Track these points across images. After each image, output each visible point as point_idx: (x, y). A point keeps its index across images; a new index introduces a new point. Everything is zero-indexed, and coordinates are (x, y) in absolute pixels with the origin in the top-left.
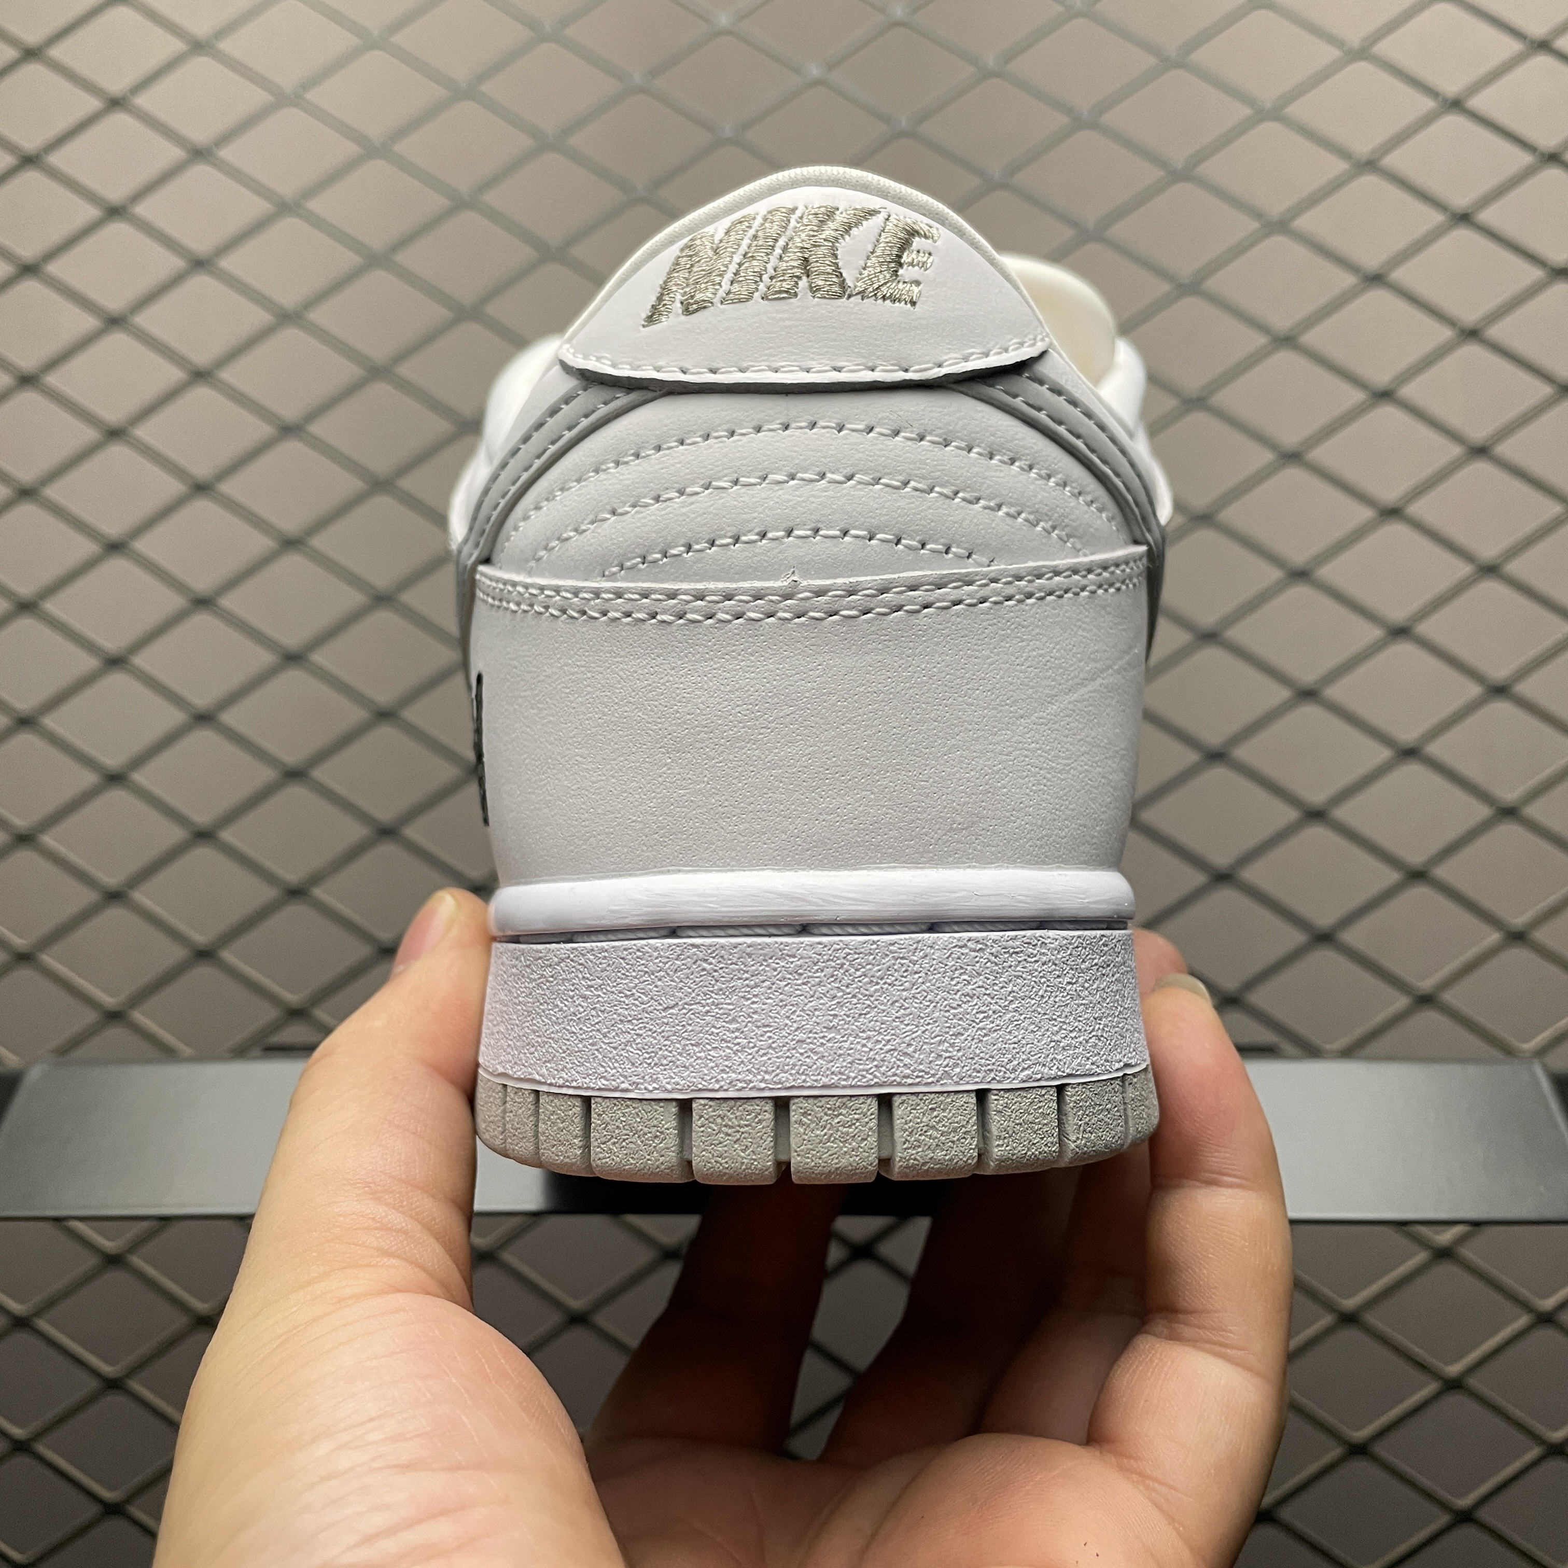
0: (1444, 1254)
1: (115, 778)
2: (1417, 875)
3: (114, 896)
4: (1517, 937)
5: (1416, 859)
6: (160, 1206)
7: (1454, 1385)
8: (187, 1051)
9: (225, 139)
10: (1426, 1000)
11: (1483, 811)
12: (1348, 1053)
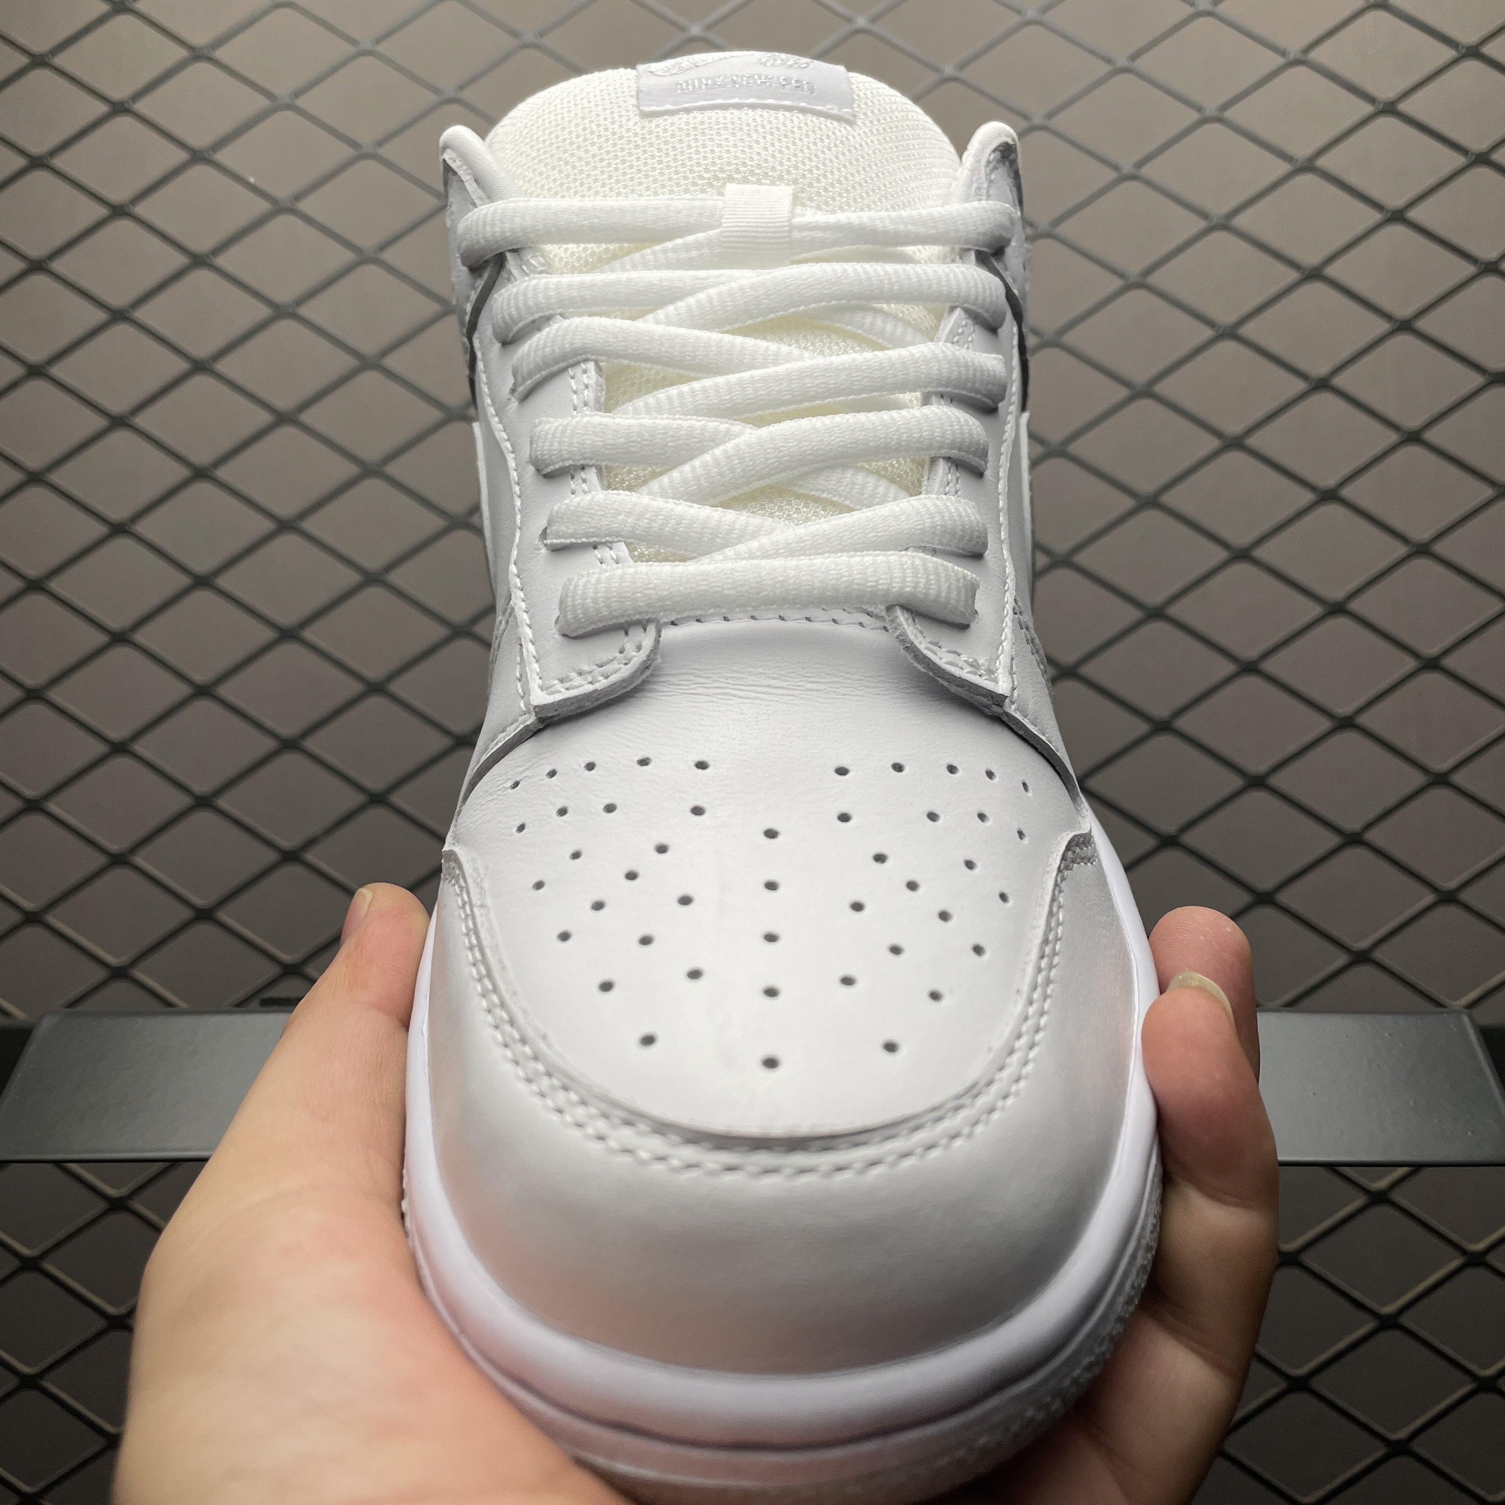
0: (1379, 1198)
1: (119, 748)
2: (1353, 840)
3: (119, 860)
4: (1448, 898)
5: (1352, 825)
6: (165, 1150)
7: (1389, 1323)
8: (183, 1005)
9: (221, 143)
10: (1361, 958)
11: (1418, 779)
12: (1291, 1005)
